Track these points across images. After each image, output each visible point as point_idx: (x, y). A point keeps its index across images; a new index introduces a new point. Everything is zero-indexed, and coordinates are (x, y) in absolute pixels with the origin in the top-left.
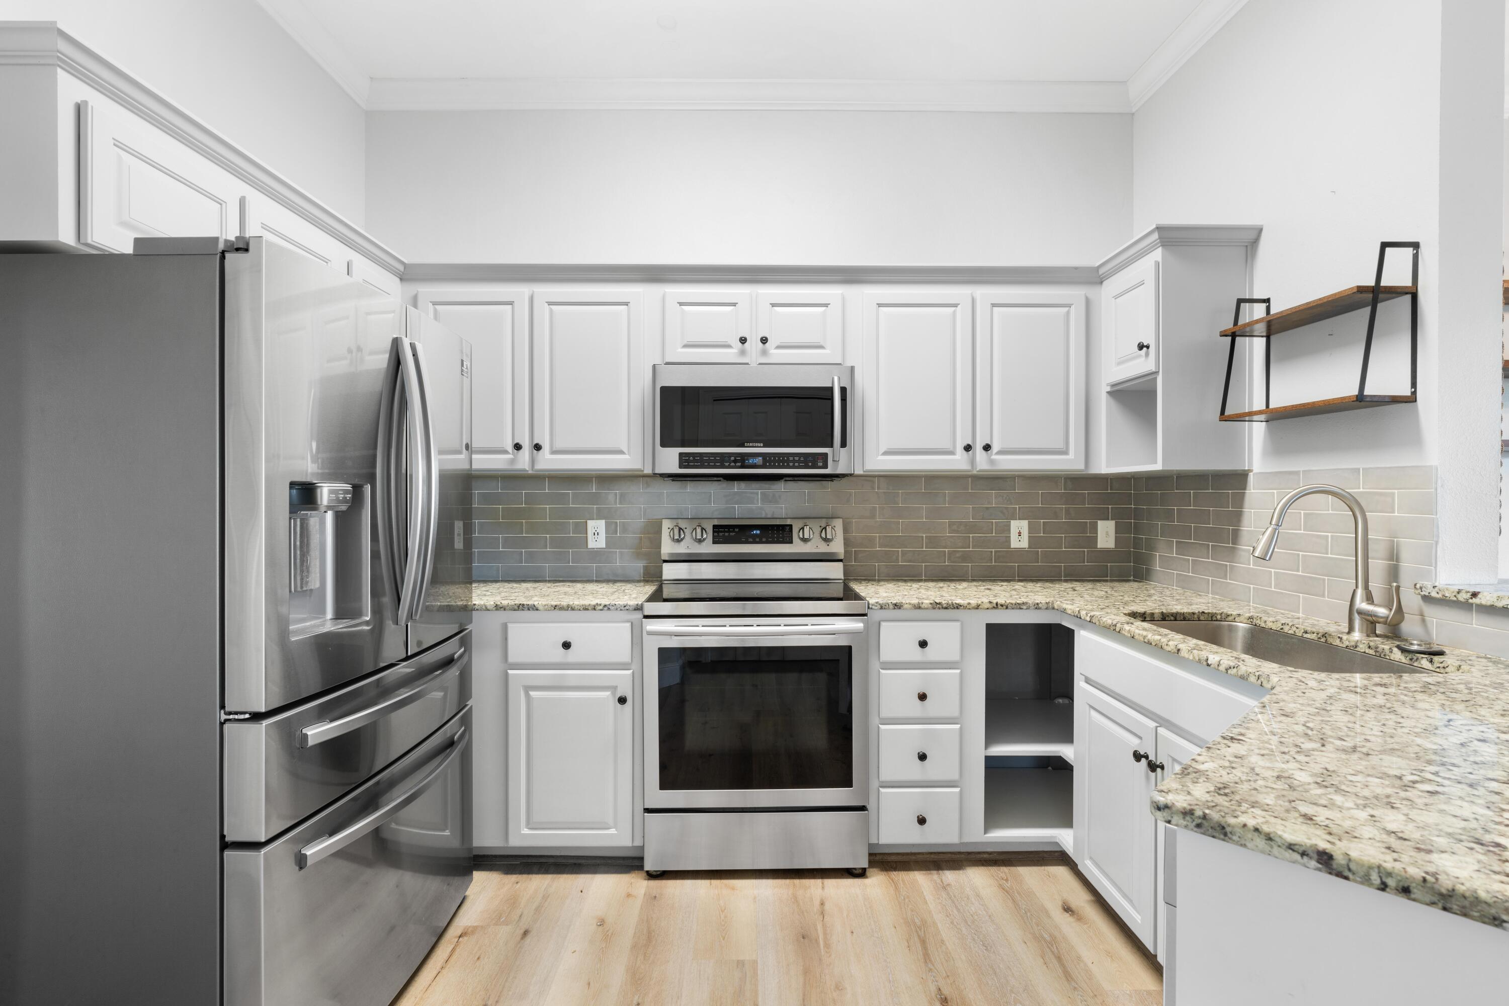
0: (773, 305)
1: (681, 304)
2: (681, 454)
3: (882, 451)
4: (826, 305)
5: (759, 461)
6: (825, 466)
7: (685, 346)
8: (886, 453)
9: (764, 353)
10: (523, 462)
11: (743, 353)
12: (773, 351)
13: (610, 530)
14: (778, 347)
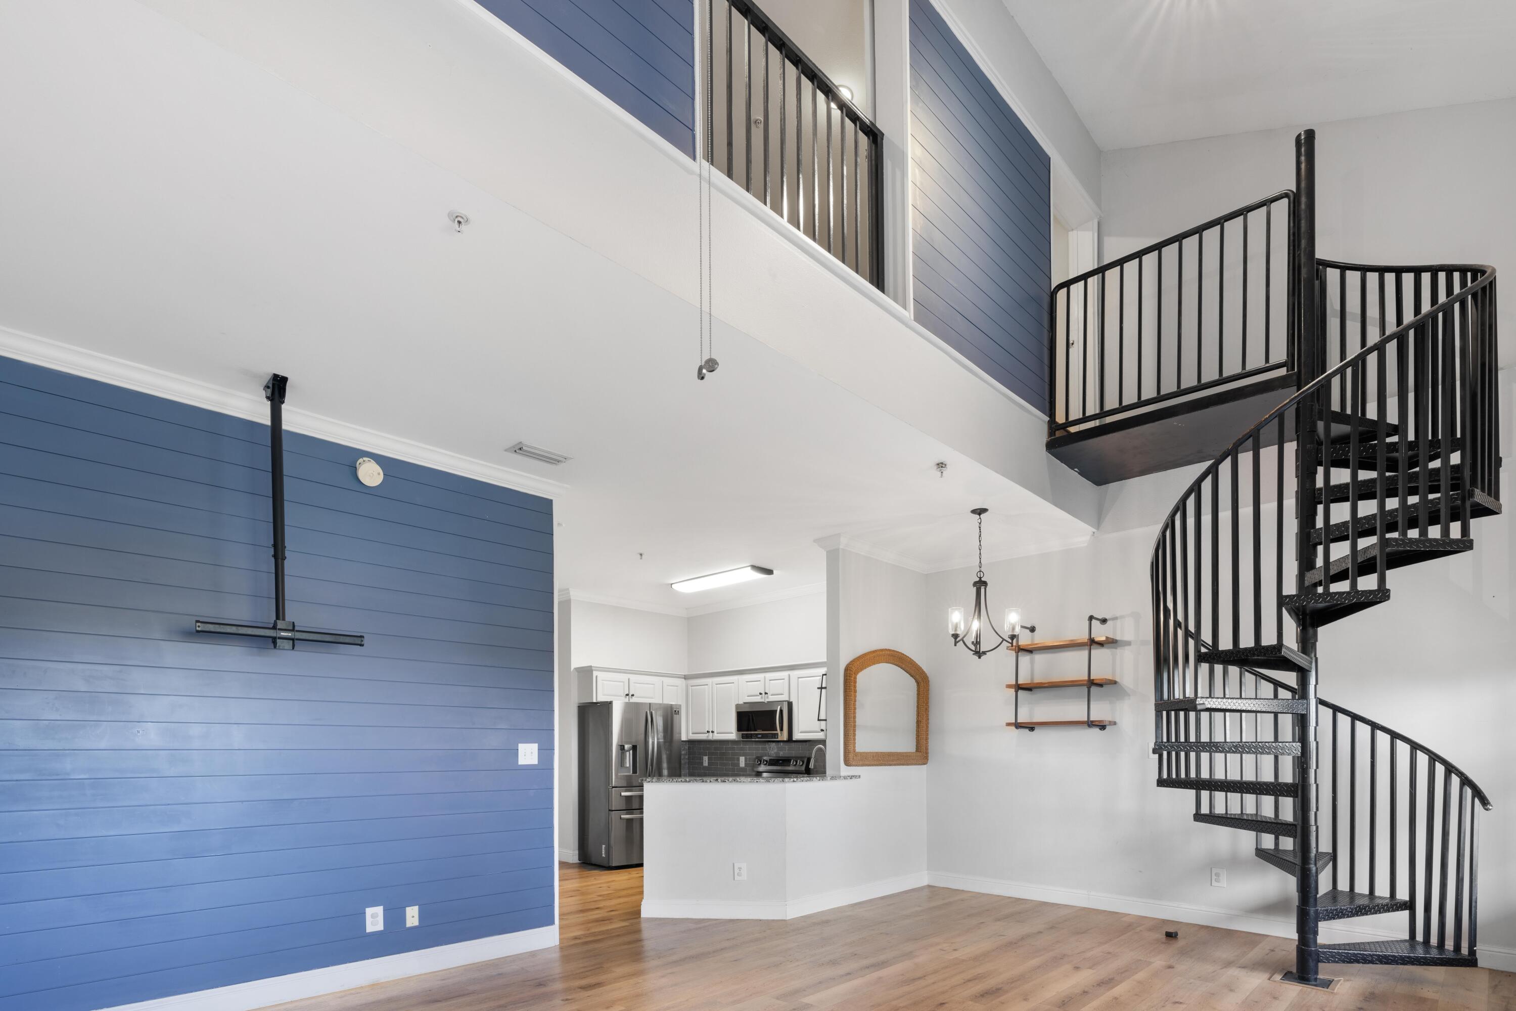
0: (770, 680)
1: (747, 682)
2: (742, 734)
3: (800, 731)
4: (784, 679)
5: (760, 736)
6: (778, 738)
7: (748, 696)
8: (801, 732)
9: (767, 697)
10: (710, 737)
11: (762, 698)
12: (770, 697)
13: (746, 760)
14: (772, 695)
